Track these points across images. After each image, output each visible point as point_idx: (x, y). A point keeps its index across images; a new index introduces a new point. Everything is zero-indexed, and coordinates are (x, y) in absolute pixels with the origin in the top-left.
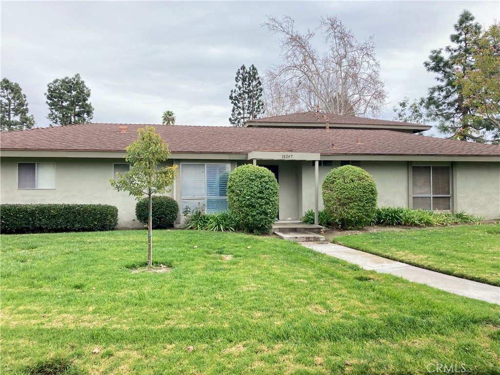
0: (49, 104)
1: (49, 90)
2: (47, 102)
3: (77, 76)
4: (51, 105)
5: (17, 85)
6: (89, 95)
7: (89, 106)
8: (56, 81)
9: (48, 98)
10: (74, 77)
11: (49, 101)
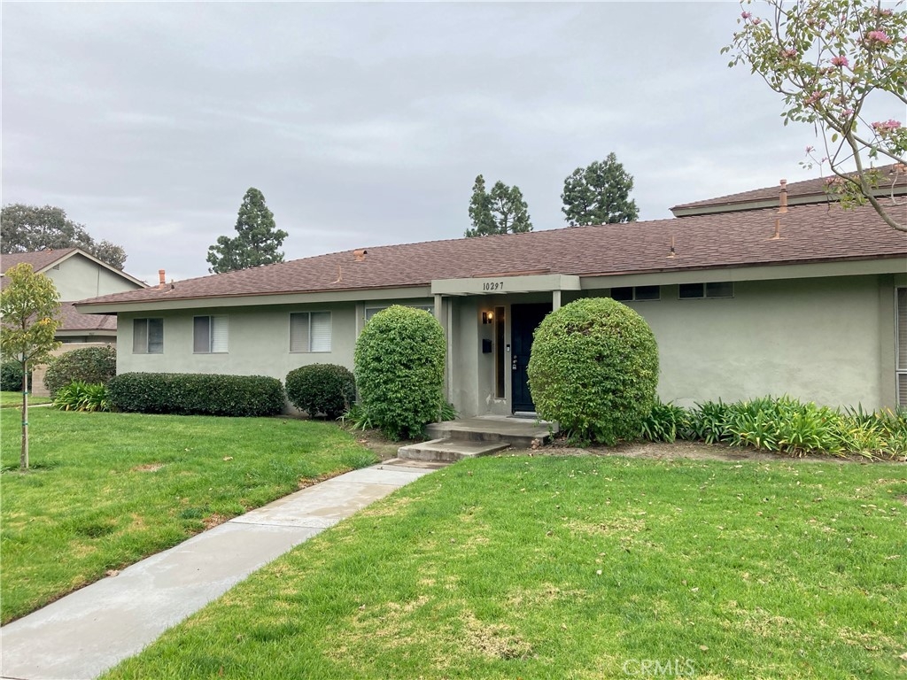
0: (565, 212)
1: (567, 189)
2: (563, 209)
3: (612, 157)
4: (568, 213)
5: (516, 189)
6: (629, 186)
7: (632, 206)
8: (577, 172)
9: (566, 202)
10: (606, 159)
11: (567, 207)
